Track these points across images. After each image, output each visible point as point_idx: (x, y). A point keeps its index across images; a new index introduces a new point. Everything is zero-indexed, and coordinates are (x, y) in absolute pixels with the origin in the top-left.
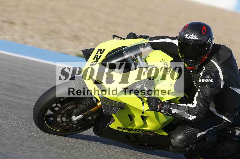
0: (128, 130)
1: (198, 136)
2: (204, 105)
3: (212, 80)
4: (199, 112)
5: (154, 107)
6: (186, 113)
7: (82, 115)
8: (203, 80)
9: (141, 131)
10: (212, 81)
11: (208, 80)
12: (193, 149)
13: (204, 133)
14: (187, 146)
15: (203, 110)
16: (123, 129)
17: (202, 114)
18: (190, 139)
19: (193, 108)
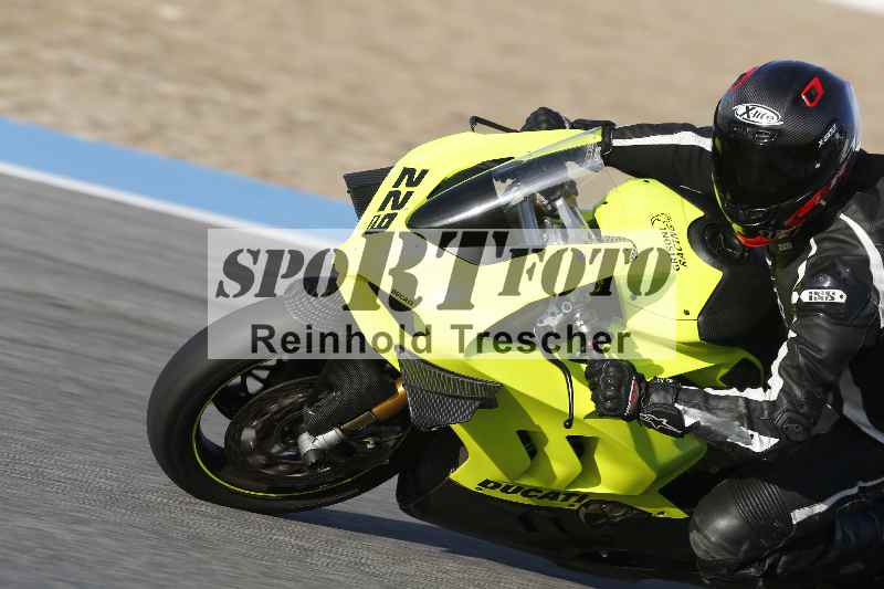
0: (526, 492)
1: (794, 523)
2: (810, 396)
3: (839, 293)
4: (790, 420)
5: (611, 398)
6: (737, 423)
7: (340, 433)
8: (805, 296)
9: (574, 499)
10: (839, 296)
11: (825, 296)
12: (779, 571)
13: (820, 508)
14: (753, 562)
15: (803, 414)
16: (505, 490)
17: (801, 428)
18: (764, 533)
19: (765, 406)
